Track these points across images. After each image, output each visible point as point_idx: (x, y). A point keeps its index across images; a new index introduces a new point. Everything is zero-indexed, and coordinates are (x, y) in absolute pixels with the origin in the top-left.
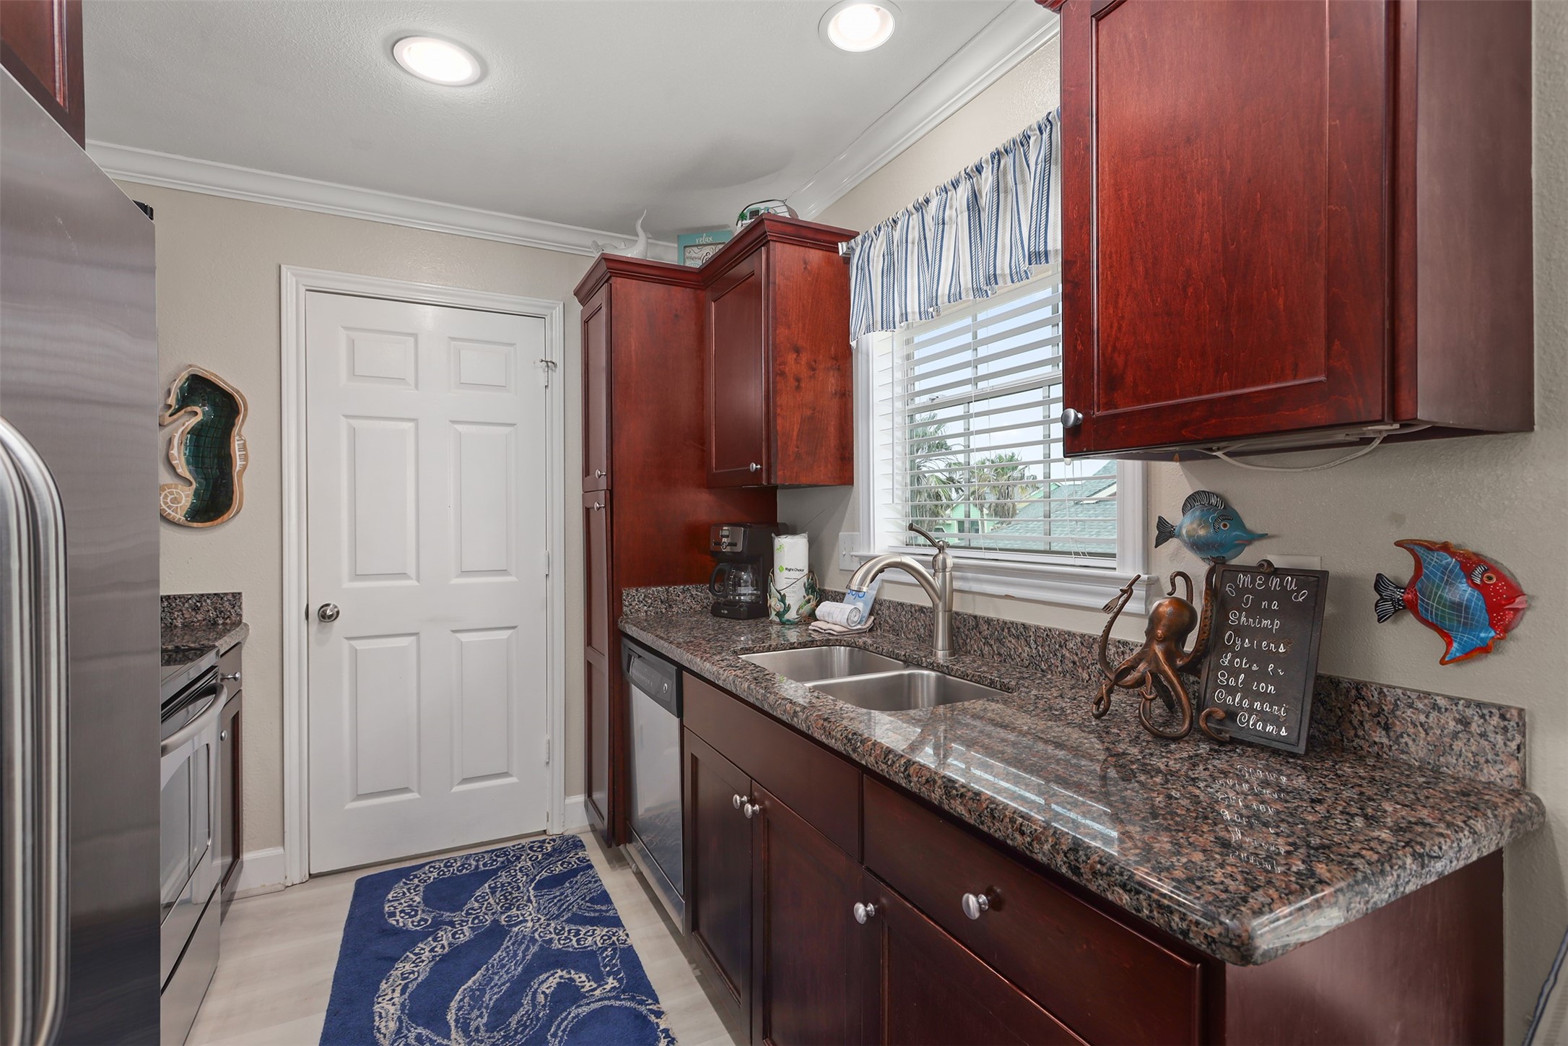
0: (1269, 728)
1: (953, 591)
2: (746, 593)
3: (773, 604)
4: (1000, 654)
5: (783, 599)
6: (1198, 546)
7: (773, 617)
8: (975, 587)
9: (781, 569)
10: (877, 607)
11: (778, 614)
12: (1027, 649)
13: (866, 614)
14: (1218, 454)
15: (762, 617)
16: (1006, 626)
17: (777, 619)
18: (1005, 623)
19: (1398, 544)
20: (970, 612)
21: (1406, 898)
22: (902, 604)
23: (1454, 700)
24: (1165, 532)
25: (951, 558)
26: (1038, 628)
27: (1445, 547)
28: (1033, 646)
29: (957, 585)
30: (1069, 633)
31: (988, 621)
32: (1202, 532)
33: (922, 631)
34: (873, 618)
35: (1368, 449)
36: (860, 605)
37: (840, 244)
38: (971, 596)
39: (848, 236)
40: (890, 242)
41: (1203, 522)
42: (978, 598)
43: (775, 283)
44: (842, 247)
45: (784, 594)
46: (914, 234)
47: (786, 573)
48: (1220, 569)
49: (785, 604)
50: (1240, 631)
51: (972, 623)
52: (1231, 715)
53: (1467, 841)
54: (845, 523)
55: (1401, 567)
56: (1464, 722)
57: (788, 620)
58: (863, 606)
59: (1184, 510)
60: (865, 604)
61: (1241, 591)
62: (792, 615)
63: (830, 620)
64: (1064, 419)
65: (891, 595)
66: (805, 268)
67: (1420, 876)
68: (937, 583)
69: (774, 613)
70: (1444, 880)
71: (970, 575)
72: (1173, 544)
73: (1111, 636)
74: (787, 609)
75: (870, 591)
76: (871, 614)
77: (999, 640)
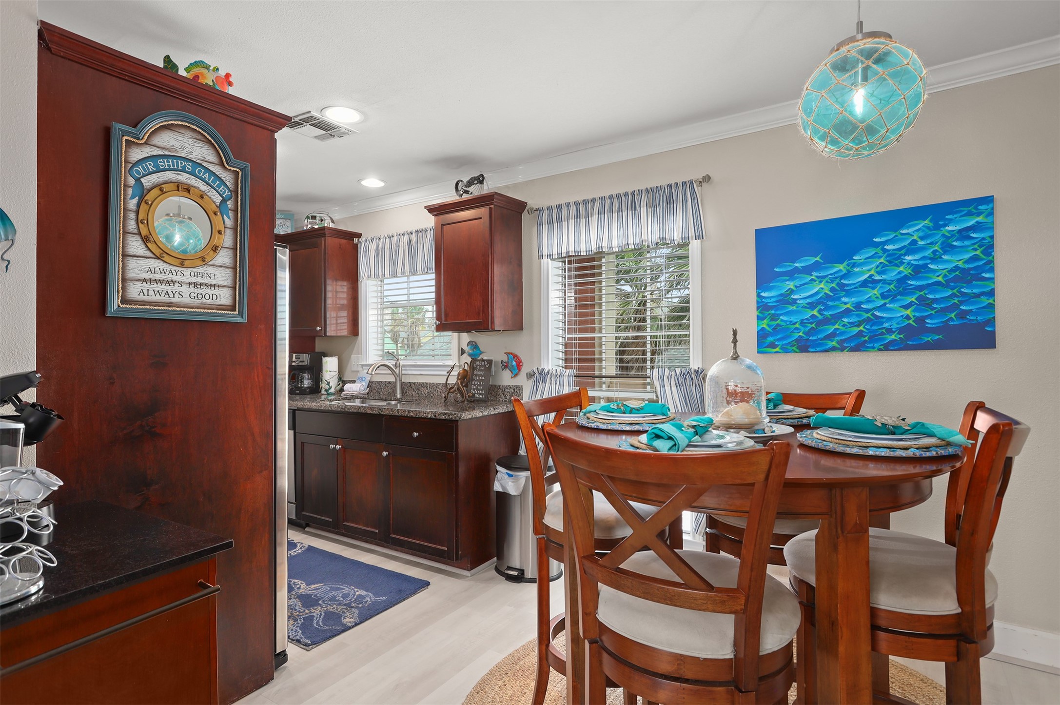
0: (481, 396)
1: (402, 374)
2: (306, 383)
3: (323, 386)
4: (418, 394)
5: (328, 383)
6: (470, 355)
7: (323, 392)
8: (410, 372)
9: (327, 371)
10: (370, 384)
11: (326, 390)
12: (427, 391)
13: (366, 387)
14: (474, 331)
15: (316, 393)
16: (421, 384)
17: (326, 393)
18: (420, 383)
19: (505, 353)
20: (408, 381)
21: (491, 415)
22: (381, 382)
23: (513, 386)
24: (463, 352)
25: (402, 363)
26: (430, 383)
27: (511, 354)
28: (429, 389)
29: (403, 372)
30: (439, 383)
31: (414, 383)
32: (470, 352)
33: (390, 390)
34: (368, 389)
35: (500, 332)
36: (364, 384)
37: (355, 239)
38: (408, 376)
39: (359, 236)
40: (377, 246)
41: (471, 349)
42: (411, 376)
43: (328, 253)
44: (356, 240)
45: (329, 382)
46: (387, 246)
47: (329, 373)
48: (474, 360)
49: (329, 386)
50: (476, 375)
51: (409, 385)
52: (474, 395)
53: (505, 407)
54: (354, 351)
55: (505, 358)
56: (514, 390)
57: (331, 393)
58: (365, 384)
59: (467, 346)
60: (366, 383)
61: (477, 366)
62: (332, 390)
63: (351, 390)
64: (435, 323)
65: (377, 379)
66: (340, 247)
67: (494, 411)
68: (397, 371)
69: (323, 390)
70: (499, 413)
71: (408, 368)
72: (465, 355)
73: (448, 382)
74: (330, 388)
75: (368, 378)
76: (368, 387)
77: (418, 389)
